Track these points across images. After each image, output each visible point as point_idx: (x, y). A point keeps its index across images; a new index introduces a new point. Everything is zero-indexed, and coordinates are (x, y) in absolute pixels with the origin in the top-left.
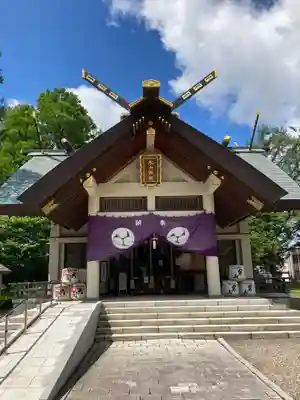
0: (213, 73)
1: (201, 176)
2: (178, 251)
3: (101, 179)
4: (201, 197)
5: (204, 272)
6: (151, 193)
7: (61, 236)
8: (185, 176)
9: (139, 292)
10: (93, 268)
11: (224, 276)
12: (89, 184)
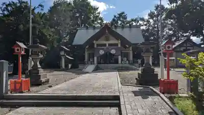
1: (118, 40)
2: (113, 55)
3: (97, 40)
4: (118, 44)
5: (118, 59)
6: (107, 43)
7: (88, 51)
8: (115, 39)
10: (95, 58)
11: (122, 60)
12: (94, 42)
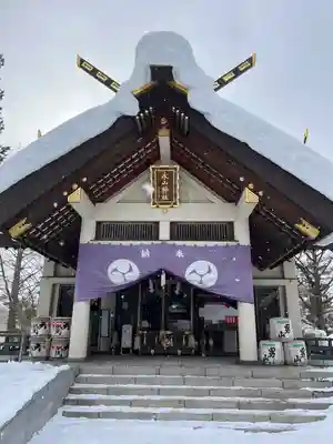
0: (250, 60)
4: (231, 224)
7: (56, 275)
9: (149, 351)
10: (81, 311)
